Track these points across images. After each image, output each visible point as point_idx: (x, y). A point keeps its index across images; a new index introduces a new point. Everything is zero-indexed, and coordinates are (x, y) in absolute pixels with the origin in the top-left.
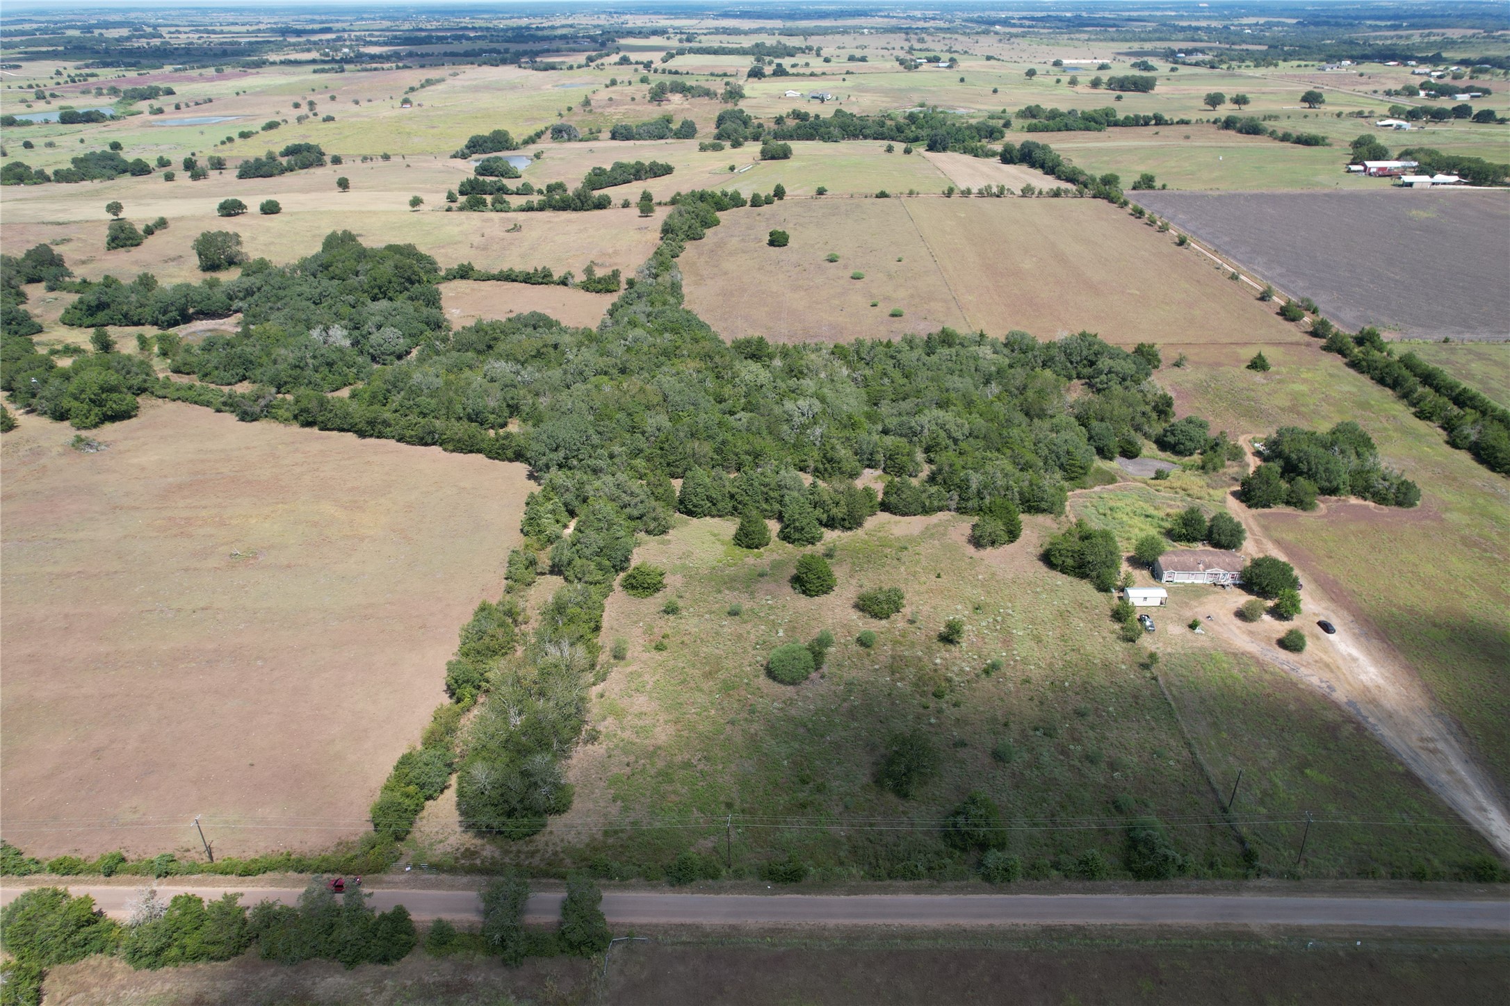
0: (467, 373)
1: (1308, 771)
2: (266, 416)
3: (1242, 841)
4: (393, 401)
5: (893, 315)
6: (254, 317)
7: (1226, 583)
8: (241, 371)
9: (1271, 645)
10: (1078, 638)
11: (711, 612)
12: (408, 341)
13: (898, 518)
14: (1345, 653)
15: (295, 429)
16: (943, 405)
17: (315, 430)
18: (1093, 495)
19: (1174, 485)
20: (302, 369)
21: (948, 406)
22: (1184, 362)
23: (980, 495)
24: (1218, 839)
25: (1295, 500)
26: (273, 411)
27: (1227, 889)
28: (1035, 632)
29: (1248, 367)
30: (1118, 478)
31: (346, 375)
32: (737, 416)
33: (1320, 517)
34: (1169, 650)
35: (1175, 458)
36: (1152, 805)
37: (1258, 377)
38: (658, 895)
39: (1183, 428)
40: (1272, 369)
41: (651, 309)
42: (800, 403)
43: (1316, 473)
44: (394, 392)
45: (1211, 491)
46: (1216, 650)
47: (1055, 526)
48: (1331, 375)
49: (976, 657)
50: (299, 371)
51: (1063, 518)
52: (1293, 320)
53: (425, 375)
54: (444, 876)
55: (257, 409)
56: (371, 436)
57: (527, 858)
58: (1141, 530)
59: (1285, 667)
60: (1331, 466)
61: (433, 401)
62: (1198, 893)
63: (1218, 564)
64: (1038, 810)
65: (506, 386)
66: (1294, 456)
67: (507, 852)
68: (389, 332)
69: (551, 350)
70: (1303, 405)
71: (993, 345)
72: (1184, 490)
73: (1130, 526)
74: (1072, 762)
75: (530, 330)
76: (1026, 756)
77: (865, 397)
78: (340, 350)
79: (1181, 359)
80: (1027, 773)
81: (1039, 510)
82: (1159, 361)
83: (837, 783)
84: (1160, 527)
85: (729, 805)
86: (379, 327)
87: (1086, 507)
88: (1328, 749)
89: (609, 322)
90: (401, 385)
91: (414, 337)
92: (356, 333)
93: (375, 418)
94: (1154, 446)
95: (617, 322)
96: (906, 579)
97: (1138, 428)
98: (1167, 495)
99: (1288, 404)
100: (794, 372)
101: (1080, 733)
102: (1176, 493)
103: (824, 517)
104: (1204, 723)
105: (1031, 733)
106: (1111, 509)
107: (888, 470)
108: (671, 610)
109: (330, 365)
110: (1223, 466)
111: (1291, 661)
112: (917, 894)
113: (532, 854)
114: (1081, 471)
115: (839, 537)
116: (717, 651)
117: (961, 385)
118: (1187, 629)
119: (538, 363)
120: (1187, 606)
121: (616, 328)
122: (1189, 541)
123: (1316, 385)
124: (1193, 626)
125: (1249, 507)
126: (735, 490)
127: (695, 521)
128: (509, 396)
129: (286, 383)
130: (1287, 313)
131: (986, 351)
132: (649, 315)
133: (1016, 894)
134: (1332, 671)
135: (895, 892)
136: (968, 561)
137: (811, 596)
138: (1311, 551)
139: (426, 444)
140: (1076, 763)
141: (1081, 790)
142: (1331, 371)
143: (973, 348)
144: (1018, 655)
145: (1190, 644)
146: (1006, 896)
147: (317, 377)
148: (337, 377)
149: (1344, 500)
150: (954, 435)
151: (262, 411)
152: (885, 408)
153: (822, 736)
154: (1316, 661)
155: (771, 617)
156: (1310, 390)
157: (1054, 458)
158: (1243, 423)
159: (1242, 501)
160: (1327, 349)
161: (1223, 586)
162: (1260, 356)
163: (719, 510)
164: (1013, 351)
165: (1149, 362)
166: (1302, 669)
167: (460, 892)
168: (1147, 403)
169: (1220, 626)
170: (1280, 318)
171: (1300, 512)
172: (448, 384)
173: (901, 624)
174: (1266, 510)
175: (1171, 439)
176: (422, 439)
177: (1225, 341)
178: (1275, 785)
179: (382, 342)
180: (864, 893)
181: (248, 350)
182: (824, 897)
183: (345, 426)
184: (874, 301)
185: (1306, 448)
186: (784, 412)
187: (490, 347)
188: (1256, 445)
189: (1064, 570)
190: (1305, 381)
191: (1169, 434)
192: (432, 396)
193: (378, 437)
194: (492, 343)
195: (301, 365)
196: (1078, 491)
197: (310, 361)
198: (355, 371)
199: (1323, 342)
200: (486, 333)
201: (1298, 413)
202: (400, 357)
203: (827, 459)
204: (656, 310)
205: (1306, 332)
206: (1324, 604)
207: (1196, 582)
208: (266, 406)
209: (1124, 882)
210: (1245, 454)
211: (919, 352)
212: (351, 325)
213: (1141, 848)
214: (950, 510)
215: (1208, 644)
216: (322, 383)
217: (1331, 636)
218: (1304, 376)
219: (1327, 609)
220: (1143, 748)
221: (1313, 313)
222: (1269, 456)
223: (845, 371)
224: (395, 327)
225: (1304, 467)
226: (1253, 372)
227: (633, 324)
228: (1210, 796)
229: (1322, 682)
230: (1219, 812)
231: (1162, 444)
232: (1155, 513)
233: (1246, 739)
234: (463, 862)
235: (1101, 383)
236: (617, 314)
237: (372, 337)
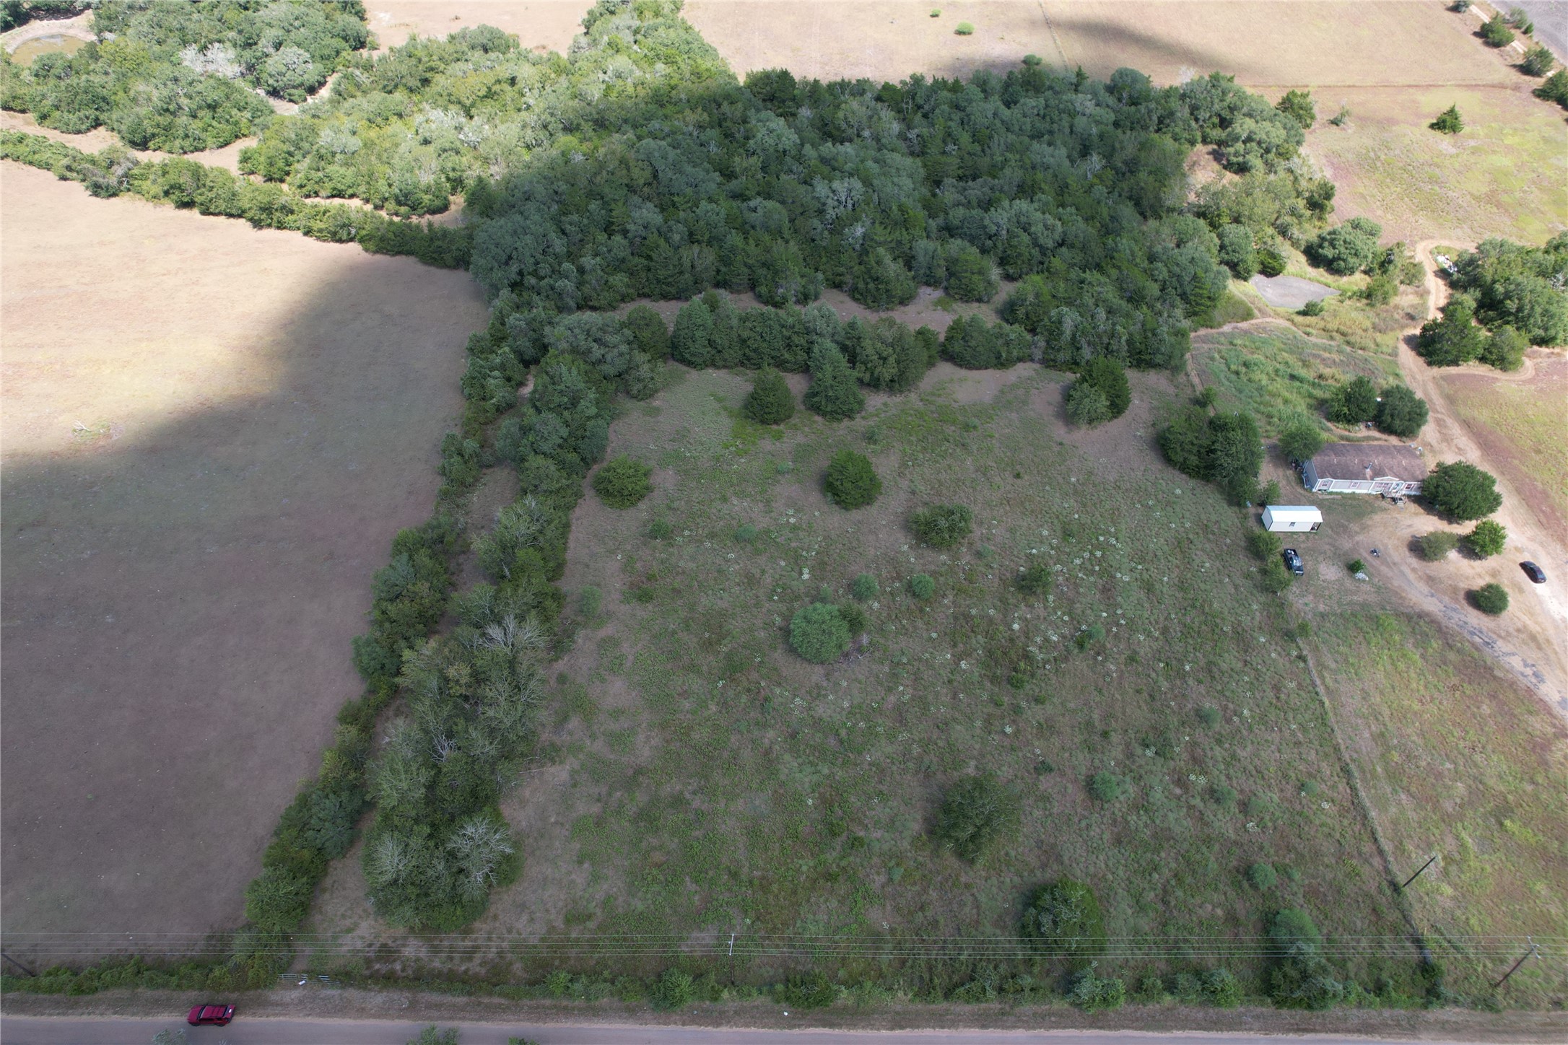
0: (396, 126)
1: (1508, 823)
2: (129, 190)
3: (1418, 942)
4: (297, 172)
5: (960, 33)
6: (109, 18)
7: (1398, 495)
8: (92, 113)
9: (1457, 601)
10: (1202, 586)
11: (712, 536)
12: (320, 66)
13: (963, 373)
14: (1557, 617)
15: (168, 210)
16: (1026, 190)
17: (195, 213)
18: (1222, 339)
19: (1330, 326)
20: (173, 114)
21: (1034, 193)
22: (1346, 119)
23: (1075, 345)
24: (1387, 937)
25: (1494, 357)
26: (136, 182)
27: (1398, 1025)
28: (1146, 576)
29: (1432, 126)
30: (1256, 312)
31: (236, 123)
32: (752, 204)
33: (1525, 382)
34: (1321, 607)
35: (1330, 279)
36: (1297, 876)
37: (1444, 142)
38: (637, 1027)
39: (1348, 238)
40: (1466, 130)
41: (638, 23)
42: (836, 184)
43: (1529, 316)
44: (298, 156)
45: (1379, 338)
46: (1383, 608)
47: (1171, 390)
48: (1546, 140)
49: (1066, 618)
50: (169, 118)
51: (1181, 378)
52: (1496, 45)
53: (337, 131)
54: (353, 994)
55: (113, 181)
56: (269, 226)
57: (462, 960)
58: (1286, 402)
59: (1477, 640)
60: (1553, 309)
61: (350, 172)
62: (1359, 1031)
63: (1391, 469)
64: (1147, 886)
65: (445, 151)
66: (1499, 288)
67: (435, 950)
68: (291, 53)
69: (507, 87)
70: (1505, 192)
71: (1095, 94)
72: (1343, 334)
73: (1273, 395)
74: (1193, 802)
75: (478, 54)
76: (1132, 790)
77: (922, 172)
78: (225, 83)
79: (1343, 115)
80: (1132, 818)
81: (1151, 365)
82: (1313, 118)
83: (879, 834)
84: (1310, 396)
85: (734, 875)
86: (278, 46)
87: (1212, 359)
88: (1536, 784)
89: (584, 41)
90: (306, 145)
91: (329, 59)
92: (248, 54)
93: (270, 203)
94: (1303, 259)
95: (595, 42)
96: (973, 480)
97: (1283, 231)
98: (1319, 341)
99: (1485, 189)
100: (829, 131)
101: (1203, 750)
102: (1332, 338)
103: (867, 377)
104: (1366, 735)
105: (1139, 751)
106: (1245, 364)
107: (951, 292)
108: (658, 533)
109: (213, 107)
110: (1396, 293)
111: (1484, 629)
112: (984, 1026)
113: (469, 954)
114: (1209, 303)
115: (885, 404)
116: (720, 602)
117: (1052, 160)
118: (1345, 571)
119: (489, 107)
120: (1345, 532)
121: (593, 52)
122: (1349, 422)
123: (1525, 158)
124: (1353, 567)
125: (1430, 364)
126: (745, 334)
127: (693, 374)
128: (450, 165)
129: (154, 135)
130: (1489, 36)
131: (1084, 102)
132: (636, 32)
133: (1116, 1028)
134: (1540, 648)
135: (953, 1024)
136: (1056, 449)
137: (846, 509)
138: (1512, 440)
139: (340, 241)
140: (1197, 801)
141: (1204, 849)
142: (1549, 132)
143: (1070, 96)
144: (1123, 616)
145: (1349, 598)
146: (1102, 1032)
147: (196, 126)
148: (223, 126)
149: (1559, 355)
150: (1041, 241)
151: (121, 183)
152: (949, 194)
153: (860, 753)
154: (1518, 630)
155: (793, 545)
156: (1516, 165)
157: (1175, 283)
158: (1424, 221)
159: (1420, 354)
160: (1542, 94)
161: (1394, 500)
162: (1452, 112)
163: (725, 360)
164: (1120, 100)
165: (1299, 117)
166: (1500, 643)
167: (372, 1022)
168: (1299, 194)
169: (1388, 566)
170: (1479, 41)
171: (1497, 373)
172: (368, 145)
173: (966, 559)
174: (1452, 370)
175: (1328, 252)
176: (335, 234)
177: (1402, 80)
178: (1463, 845)
179: (284, 69)
180: (913, 1026)
181: (97, 79)
182: (859, 1033)
183: (234, 211)
184: (936, 9)
185: (1520, 279)
186: (814, 198)
187: (426, 82)
188: (1441, 259)
189: (1184, 468)
190: (1509, 149)
191: (1326, 244)
192: (347, 165)
193: (279, 228)
194: (428, 75)
195: (172, 108)
196: (1202, 332)
197: (184, 101)
198: (249, 115)
199: (1538, 82)
200: (420, 60)
201: (1499, 205)
202: (312, 90)
203: (871, 277)
204: (646, 24)
205: (1514, 66)
206: (1529, 533)
207: (1357, 491)
208: (126, 175)
209: (1259, 1010)
210: (1425, 275)
211: (995, 103)
212: (240, 40)
213: (1288, 968)
214: (1032, 360)
215: (1372, 598)
216: (203, 136)
217: (1539, 588)
218: (1509, 141)
219: (1532, 539)
220: (1285, 776)
221: (1525, 32)
222: (1458, 280)
223: (896, 127)
224: (299, 45)
225: (1511, 305)
226: (1438, 134)
227: (615, 47)
228: (1376, 861)
229: (1526, 665)
230: (1388, 892)
231: (1314, 256)
232: (1302, 372)
233: (1424, 764)
234: (377, 966)
235: (1236, 154)
236: (593, 30)
237: (270, 61)
